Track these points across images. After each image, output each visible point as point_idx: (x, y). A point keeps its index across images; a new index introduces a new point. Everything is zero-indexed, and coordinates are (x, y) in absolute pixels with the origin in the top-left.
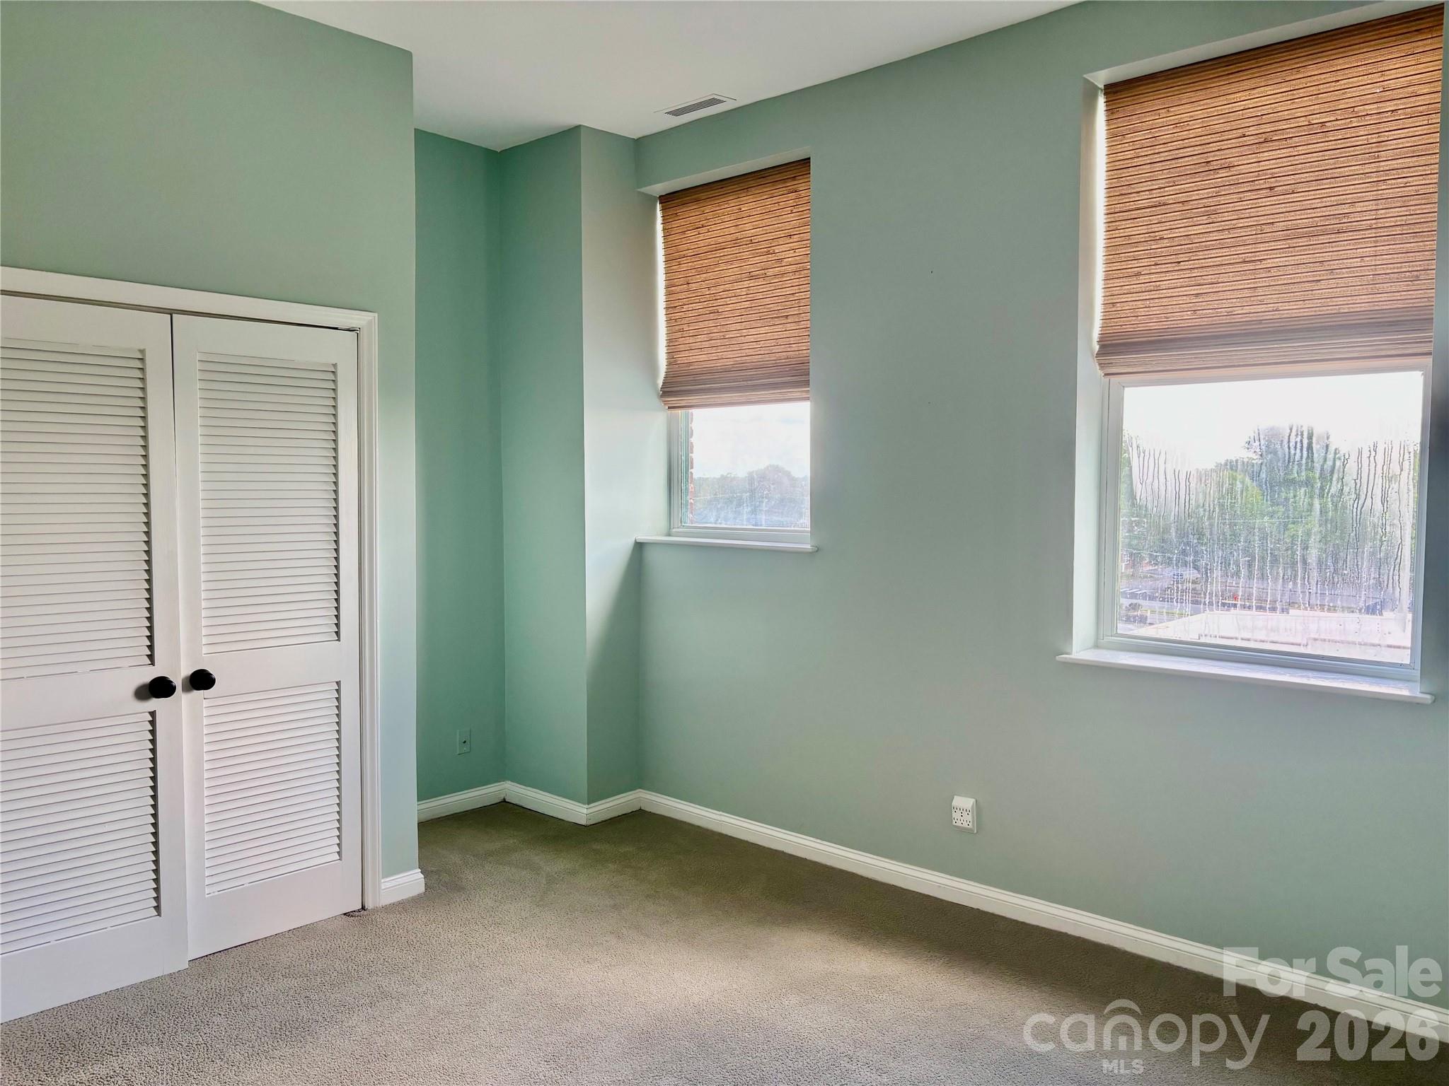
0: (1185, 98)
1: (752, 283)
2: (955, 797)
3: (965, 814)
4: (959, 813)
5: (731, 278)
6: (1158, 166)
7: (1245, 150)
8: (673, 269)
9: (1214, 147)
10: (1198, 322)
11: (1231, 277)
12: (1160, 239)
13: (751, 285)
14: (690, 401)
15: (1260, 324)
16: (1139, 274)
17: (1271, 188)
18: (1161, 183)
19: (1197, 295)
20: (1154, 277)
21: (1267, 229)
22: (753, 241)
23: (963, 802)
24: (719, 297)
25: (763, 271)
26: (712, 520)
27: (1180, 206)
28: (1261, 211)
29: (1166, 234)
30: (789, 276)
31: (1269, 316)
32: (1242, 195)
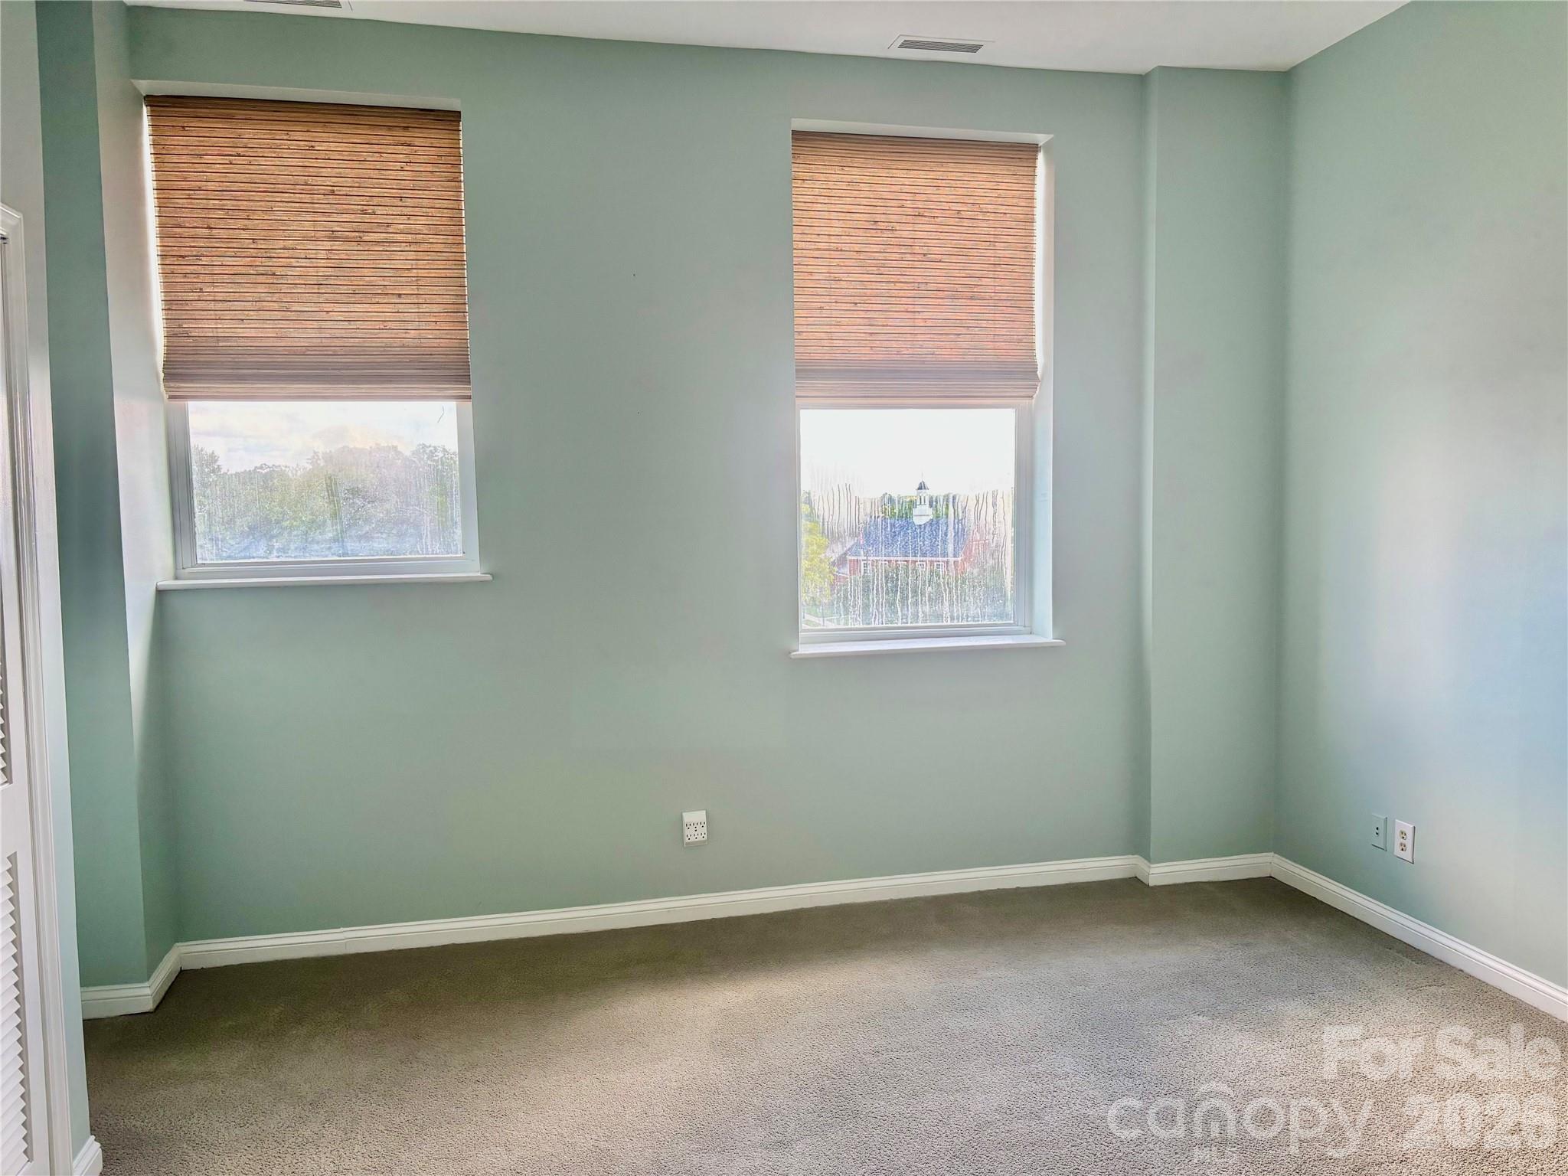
0: (857, 162)
1: (337, 245)
2: (684, 814)
3: (699, 827)
4: (692, 828)
5: (297, 234)
6: (833, 216)
7: (904, 219)
8: (177, 203)
9: (880, 210)
10: (875, 357)
11: (897, 322)
12: (838, 280)
13: (334, 248)
14: (219, 390)
15: (924, 364)
16: (821, 309)
17: (925, 255)
18: (838, 231)
19: (871, 334)
20: (835, 314)
21: (923, 287)
22: (336, 193)
23: (695, 817)
24: (275, 255)
25: (357, 234)
26: (261, 552)
27: (854, 255)
28: (917, 272)
29: (844, 277)
30: (400, 247)
31: (929, 358)
32: (903, 256)
